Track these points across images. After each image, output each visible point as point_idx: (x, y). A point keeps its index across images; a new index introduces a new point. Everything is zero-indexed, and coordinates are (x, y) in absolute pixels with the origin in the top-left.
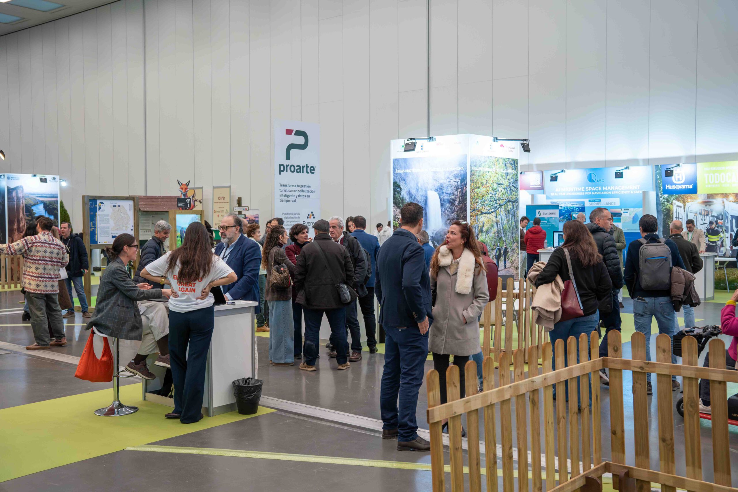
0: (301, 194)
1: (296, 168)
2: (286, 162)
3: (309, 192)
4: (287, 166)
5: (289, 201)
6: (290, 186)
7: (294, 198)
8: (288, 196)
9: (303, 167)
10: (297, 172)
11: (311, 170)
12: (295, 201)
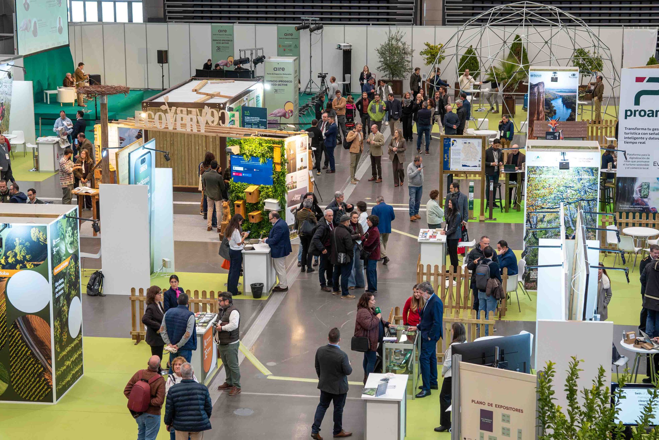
0: (652, 136)
2: (634, 108)
4: (635, 111)
5: (636, 143)
6: (638, 129)
7: (642, 141)
8: (635, 139)
12: (644, 143)
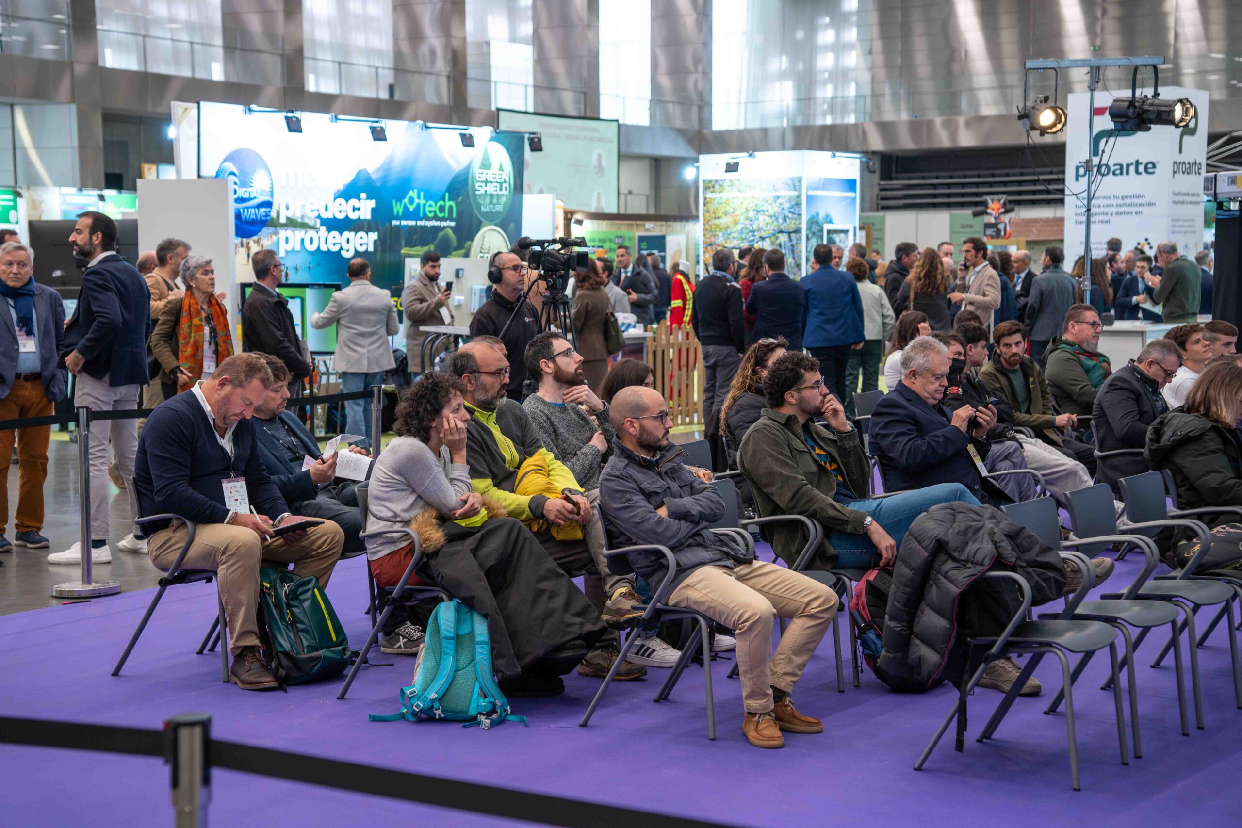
0: (1121, 209)
1: (1112, 169)
3: (1141, 205)
9: (1128, 166)
10: (1114, 174)
11: (1146, 169)
12: (1108, 222)
